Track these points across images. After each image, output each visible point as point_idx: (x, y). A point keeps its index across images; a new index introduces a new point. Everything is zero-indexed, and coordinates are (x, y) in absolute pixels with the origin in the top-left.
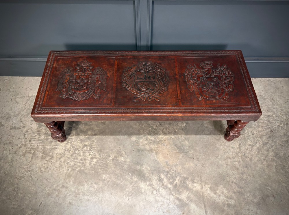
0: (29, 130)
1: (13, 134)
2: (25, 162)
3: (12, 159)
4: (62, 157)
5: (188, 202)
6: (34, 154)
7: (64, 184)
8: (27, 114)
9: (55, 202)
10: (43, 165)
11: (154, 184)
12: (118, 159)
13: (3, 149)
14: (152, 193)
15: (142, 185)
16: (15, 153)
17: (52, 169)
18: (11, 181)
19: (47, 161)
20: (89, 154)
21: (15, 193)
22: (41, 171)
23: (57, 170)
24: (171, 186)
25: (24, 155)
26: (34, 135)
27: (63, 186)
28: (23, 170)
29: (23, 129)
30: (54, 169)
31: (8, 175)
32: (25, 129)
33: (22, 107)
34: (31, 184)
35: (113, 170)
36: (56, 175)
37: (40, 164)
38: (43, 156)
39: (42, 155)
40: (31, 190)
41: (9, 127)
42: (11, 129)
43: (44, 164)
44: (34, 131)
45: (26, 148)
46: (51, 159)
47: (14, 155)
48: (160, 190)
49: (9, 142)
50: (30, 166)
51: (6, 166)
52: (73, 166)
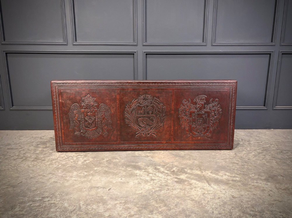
2: (14, 163)
6: (25, 159)
11: (149, 171)
12: (112, 160)
17: (41, 165)
19: (37, 162)
20: (82, 159)
23: (46, 166)
24: (168, 172)
42: (8, 149)
45: (19, 157)
47: (5, 160)
48: (157, 174)
49: (2, 154)
52: (64, 164)
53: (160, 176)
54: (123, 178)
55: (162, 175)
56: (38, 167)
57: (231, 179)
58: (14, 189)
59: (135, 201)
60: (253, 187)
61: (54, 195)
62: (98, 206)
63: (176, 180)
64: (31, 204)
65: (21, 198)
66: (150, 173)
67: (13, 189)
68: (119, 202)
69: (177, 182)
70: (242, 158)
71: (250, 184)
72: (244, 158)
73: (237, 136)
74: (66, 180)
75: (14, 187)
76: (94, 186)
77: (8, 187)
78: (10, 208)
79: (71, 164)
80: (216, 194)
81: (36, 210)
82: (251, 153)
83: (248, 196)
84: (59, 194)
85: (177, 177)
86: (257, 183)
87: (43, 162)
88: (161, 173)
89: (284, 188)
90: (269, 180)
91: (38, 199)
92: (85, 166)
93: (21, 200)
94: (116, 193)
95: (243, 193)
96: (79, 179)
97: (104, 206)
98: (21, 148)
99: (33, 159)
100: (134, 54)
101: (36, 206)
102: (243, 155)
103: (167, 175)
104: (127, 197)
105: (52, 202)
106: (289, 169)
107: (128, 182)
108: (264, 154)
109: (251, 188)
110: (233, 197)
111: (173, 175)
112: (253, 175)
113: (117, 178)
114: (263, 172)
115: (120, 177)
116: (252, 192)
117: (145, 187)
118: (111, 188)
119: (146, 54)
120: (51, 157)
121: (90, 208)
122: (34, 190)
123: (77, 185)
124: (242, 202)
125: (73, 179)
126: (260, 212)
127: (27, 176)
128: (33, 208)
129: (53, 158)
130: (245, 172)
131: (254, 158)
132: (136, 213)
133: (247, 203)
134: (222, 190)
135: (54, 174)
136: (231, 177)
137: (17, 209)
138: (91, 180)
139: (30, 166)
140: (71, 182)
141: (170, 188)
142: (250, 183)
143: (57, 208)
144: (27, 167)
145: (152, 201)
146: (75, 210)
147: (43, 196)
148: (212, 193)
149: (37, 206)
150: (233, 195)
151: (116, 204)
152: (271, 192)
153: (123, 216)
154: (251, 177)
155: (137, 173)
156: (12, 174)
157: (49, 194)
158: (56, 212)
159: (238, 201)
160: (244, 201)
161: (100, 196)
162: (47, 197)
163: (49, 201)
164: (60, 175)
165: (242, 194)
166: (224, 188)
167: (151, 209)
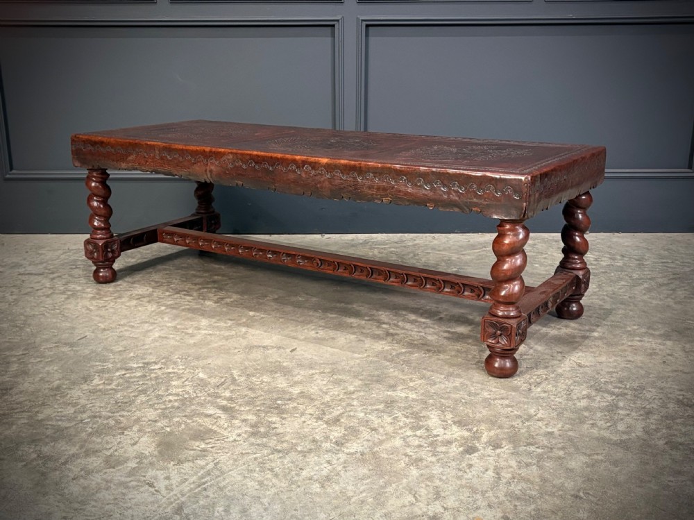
0: (63, 276)
6: (73, 295)
9: (120, 337)
11: (382, 319)
14: (378, 327)
15: (351, 320)
17: (117, 307)
19: (104, 300)
20: (213, 295)
24: (428, 320)
26: (76, 280)
28: (43, 309)
29: (49, 275)
30: (121, 308)
32: (56, 275)
33: (51, 258)
34: (59, 321)
40: (59, 326)
41: (17, 273)
42: (20, 274)
43: (97, 303)
44: (76, 276)
45: (54, 290)
46: (115, 299)
48: (400, 324)
52: (171, 305)
53: (407, 327)
54: (319, 331)
56: (111, 310)
57: (580, 335)
58: (74, 349)
59: (353, 369)
60: (629, 349)
61: (168, 359)
62: (273, 378)
63: (446, 335)
64: (126, 374)
65: (97, 364)
66: (384, 323)
67: (70, 349)
68: (317, 371)
69: (448, 339)
70: (614, 294)
71: (623, 344)
72: (620, 295)
73: (611, 248)
74: (187, 334)
75: (72, 345)
76: (256, 344)
77: (57, 345)
78: (80, 379)
79: (189, 305)
81: (140, 383)
82: (641, 284)
83: (615, 364)
84: (179, 358)
85: (449, 329)
86: (640, 341)
87: (119, 300)
88: (409, 322)
90: (671, 336)
91: (135, 366)
92: (225, 310)
93: (100, 368)
94: (310, 357)
95: (603, 359)
96: (218, 333)
97: (286, 377)
98: (50, 272)
99: (91, 295)
100: (333, 26)
101: (135, 377)
102: (620, 289)
103: (423, 326)
104: (334, 364)
105: (170, 370)
107: (333, 339)
108: (673, 286)
109: (624, 350)
110: (580, 366)
111: (440, 326)
112: (635, 327)
113: (306, 331)
115: (312, 330)
116: (625, 357)
117: (373, 347)
118: (296, 348)
119: (367, 26)
120: (136, 292)
121: (256, 381)
122: (121, 351)
123: (216, 343)
124: (599, 373)
125: (204, 332)
126: (635, 390)
127: (94, 327)
128: (132, 380)
129: (141, 293)
130: (618, 322)
131: (645, 294)
132: (358, 389)
133: (609, 376)
134: (555, 354)
135: (154, 323)
136: (580, 330)
137: (97, 381)
138: (245, 334)
139: (91, 308)
140: (199, 337)
142: (624, 342)
143: (183, 380)
144: (84, 311)
145: (392, 370)
146: (222, 384)
147: (146, 361)
148: (529, 359)
149: (139, 377)
150: (579, 362)
151: (313, 374)
152: (670, 357)
153: (332, 393)
154: (628, 331)
156: (56, 323)
157: (157, 358)
158: (183, 386)
159: (589, 372)
160: (603, 372)
161: (274, 361)
162: (155, 363)
163: (161, 368)
164: (169, 325)
165: (600, 361)
166: (560, 350)
167: (392, 382)
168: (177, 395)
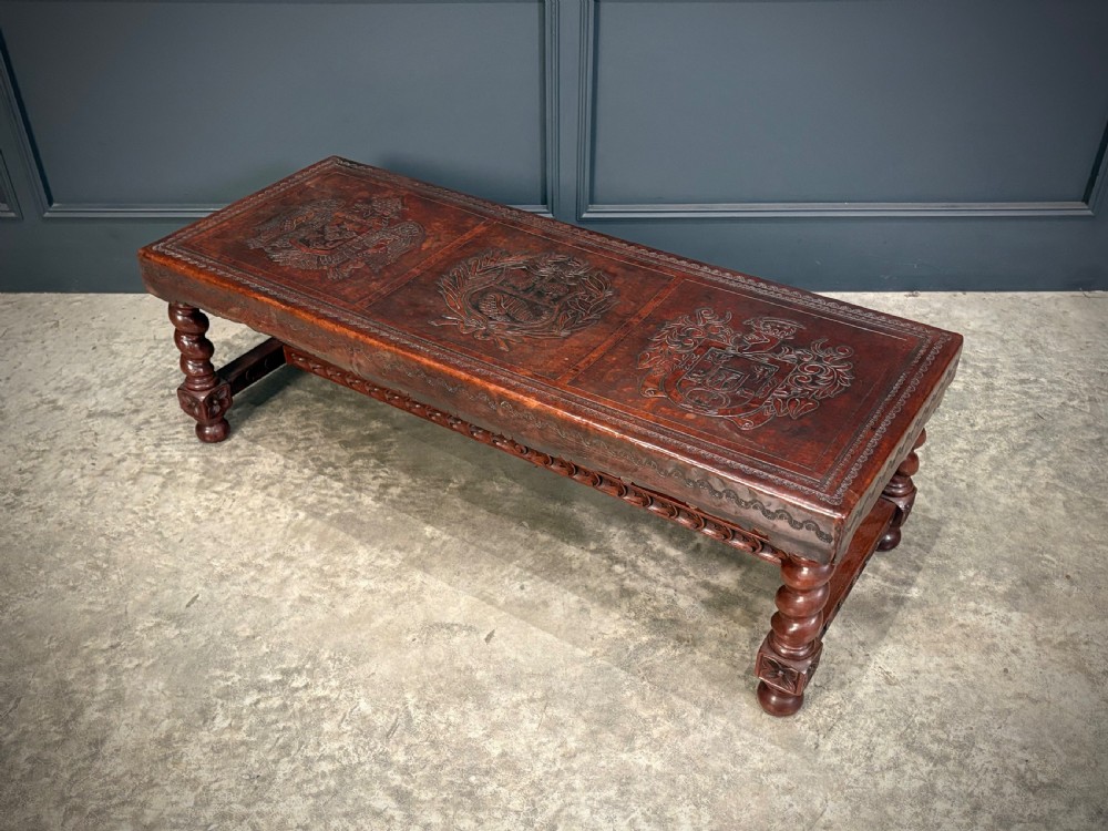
0: (152, 420)
1: (96, 429)
2: (138, 497)
3: (89, 489)
4: (273, 484)
5: (745, 594)
6: (170, 477)
7: (281, 551)
8: (147, 380)
9: (245, 597)
10: (206, 503)
11: (614, 548)
12: (478, 486)
13: (59, 465)
14: (609, 570)
15: (571, 551)
16: (103, 474)
17: (236, 513)
18: (85, 544)
19: (216, 492)
20: (372, 476)
21: (99, 573)
22: (196, 519)
23: (254, 515)
24: (679, 553)
25: (135, 479)
26: (172, 431)
27: (277, 556)
28: (131, 516)
29: (132, 416)
30: (242, 514)
31: (74, 528)
32: (142, 416)
33: (132, 365)
34: (156, 550)
35: (463, 514)
36: (252, 528)
37: (193, 501)
38: (202, 481)
39: (198, 478)
40: (157, 566)
41: (85, 413)
42: (89, 416)
43: (207, 500)
44: (172, 421)
45: (143, 463)
46: (231, 488)
47: (100, 479)
48: (639, 563)
49: (80, 447)
50: (157, 506)
51: (69, 507)
52: (313, 506)
54: (525, 583)
55: (659, 570)
56: (228, 521)
57: (892, 593)
58: (185, 631)
59: (574, 691)
60: (958, 633)
61: (315, 659)
62: (463, 713)
63: (705, 594)
64: (258, 702)
65: (219, 672)
66: (617, 560)
67: (177, 632)
68: (525, 696)
69: (706, 605)
70: (945, 476)
71: (952, 621)
72: (955, 479)
74: (339, 589)
75: (177, 619)
76: (436, 617)
77: (158, 620)
78: (197, 715)
79: (337, 506)
80: (832, 665)
81: (281, 725)
83: (937, 676)
84: (330, 658)
85: (709, 579)
86: (976, 612)
88: (653, 558)
89: (1062, 638)
90: (1019, 597)
91: (270, 677)
92: (389, 518)
93: (223, 684)
94: (513, 655)
95: (920, 662)
96: (381, 586)
97: (481, 712)
98: (133, 407)
99: (196, 478)
101: (272, 708)
102: (955, 460)
103: (672, 570)
104: (548, 675)
105: (320, 692)
106: (1102, 543)
107: (545, 604)
108: (1032, 452)
109: (950, 639)
110: (889, 681)
111: (695, 571)
112: (971, 573)
113: (505, 582)
114: (1007, 556)
115: (516, 578)
116: (952, 656)
117: (602, 629)
118: (493, 632)
121: (440, 722)
122: (248, 637)
123: (380, 615)
124: (913, 701)
125: (363, 584)
126: (961, 747)
127: (207, 570)
128: (269, 718)
130: (948, 558)
133: (928, 708)
134: (855, 650)
136: (893, 581)
137: (221, 722)
138: (421, 590)
139: (199, 513)
140: (356, 599)
141: (685, 636)
142: (952, 614)
143: (339, 718)
145: (629, 694)
146: (393, 726)
147: (284, 666)
149: (276, 710)
150: (888, 669)
151: (518, 704)
152: (1014, 658)
153: (545, 756)
154: (960, 584)
155: (570, 559)
156: (152, 557)
157: (300, 659)
158: (340, 735)
159: (901, 699)
160: (919, 700)
161: (463, 668)
162: (298, 671)
163: (306, 687)
164: (313, 563)
165: (917, 668)
166: (861, 639)
167: (629, 727)
168: (332, 758)
